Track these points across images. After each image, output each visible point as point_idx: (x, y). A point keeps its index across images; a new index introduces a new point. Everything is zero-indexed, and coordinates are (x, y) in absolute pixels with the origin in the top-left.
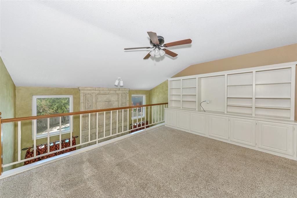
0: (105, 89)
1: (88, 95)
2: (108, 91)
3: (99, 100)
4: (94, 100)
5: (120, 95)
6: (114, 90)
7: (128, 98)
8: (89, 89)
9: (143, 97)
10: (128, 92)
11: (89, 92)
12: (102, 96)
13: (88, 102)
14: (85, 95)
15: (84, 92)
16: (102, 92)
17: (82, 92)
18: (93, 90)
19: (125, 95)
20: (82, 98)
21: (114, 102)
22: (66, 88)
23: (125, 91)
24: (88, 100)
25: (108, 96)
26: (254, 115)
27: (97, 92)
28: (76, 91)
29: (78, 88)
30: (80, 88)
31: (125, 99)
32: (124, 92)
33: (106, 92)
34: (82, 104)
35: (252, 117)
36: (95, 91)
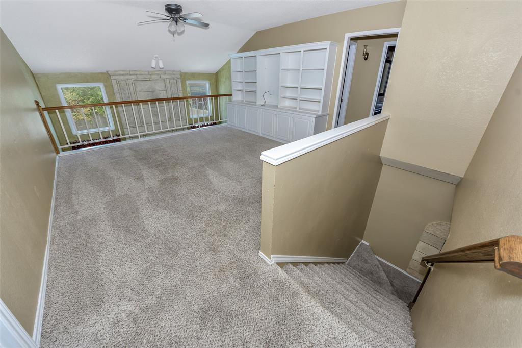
0: (143, 73)
1: (122, 82)
2: (149, 76)
3: (139, 88)
4: (132, 89)
5: (168, 82)
6: (158, 74)
7: (181, 86)
8: (122, 73)
9: (206, 84)
10: (179, 77)
11: (122, 77)
12: (142, 83)
13: (125, 92)
14: (118, 82)
15: (117, 77)
16: (140, 77)
17: (113, 77)
18: (127, 74)
19: (175, 81)
20: (115, 87)
21: (160, 92)
22: (92, 73)
23: (174, 74)
24: (123, 89)
25: (149, 83)
26: (298, 109)
27: (133, 77)
28: (105, 77)
29: (107, 72)
30: (109, 73)
31: (176, 88)
32: (173, 76)
33: (147, 77)
34: (118, 94)
35: (296, 111)
36: (130, 77)
